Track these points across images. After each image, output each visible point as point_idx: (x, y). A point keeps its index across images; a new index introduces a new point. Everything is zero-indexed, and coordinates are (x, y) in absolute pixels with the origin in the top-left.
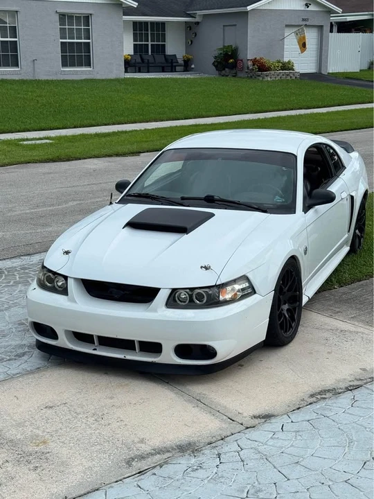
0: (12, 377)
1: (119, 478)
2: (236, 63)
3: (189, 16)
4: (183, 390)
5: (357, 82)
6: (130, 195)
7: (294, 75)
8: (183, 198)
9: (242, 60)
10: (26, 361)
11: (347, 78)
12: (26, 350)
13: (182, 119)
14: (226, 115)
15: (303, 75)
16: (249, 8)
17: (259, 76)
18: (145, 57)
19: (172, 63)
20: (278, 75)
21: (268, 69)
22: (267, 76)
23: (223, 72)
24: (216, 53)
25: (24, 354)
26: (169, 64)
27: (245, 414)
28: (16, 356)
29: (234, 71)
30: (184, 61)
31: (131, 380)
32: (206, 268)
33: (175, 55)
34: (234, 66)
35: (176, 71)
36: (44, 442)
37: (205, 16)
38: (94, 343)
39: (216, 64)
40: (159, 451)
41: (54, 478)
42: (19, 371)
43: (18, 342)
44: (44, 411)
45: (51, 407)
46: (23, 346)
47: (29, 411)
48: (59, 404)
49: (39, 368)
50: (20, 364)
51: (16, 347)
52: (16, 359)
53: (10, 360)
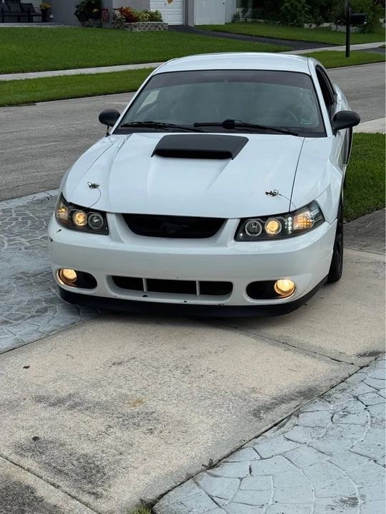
0: (48, 336)
1: (258, 433)
2: (101, 14)
4: (260, 334)
5: (226, 34)
6: (126, 125)
7: (162, 26)
8: (196, 125)
9: (107, 10)
10: (54, 318)
11: (215, 31)
12: (44, 305)
13: (61, 70)
14: (107, 66)
15: (172, 28)
17: (127, 27)
19: (29, 12)
20: (147, 26)
21: (136, 19)
22: (135, 27)
23: (87, 23)
25: (45, 310)
26: (26, 14)
27: (348, 353)
28: (37, 312)
29: (99, 22)
30: (42, 10)
31: (192, 328)
32: (273, 194)
33: (31, 4)
34: (98, 16)
35: (32, 22)
36: (140, 402)
38: (143, 290)
39: (79, 13)
40: (282, 400)
41: (181, 440)
42: (52, 328)
43: (29, 298)
44: (114, 368)
45: (120, 363)
46: (38, 301)
47: (96, 370)
48: (126, 359)
49: (74, 323)
50: (47, 320)
51: (30, 302)
52: (39, 316)
53: (33, 317)
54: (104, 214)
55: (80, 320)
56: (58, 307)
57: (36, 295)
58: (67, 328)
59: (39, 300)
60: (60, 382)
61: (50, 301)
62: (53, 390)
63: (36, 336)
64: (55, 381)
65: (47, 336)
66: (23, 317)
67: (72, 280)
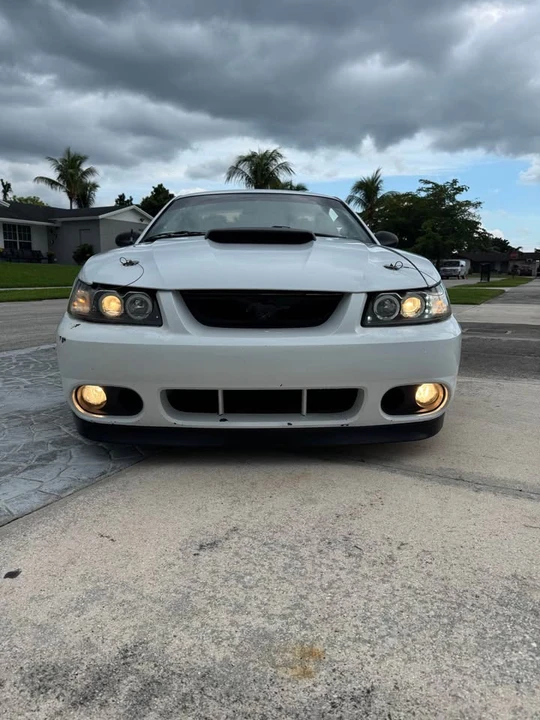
3: (49, 221)
10: (68, 467)
12: (51, 448)
16: (101, 217)
18: (15, 251)
19: (38, 256)
24: (75, 249)
25: (53, 456)
26: (36, 257)
28: (40, 459)
30: (48, 255)
33: (40, 251)
35: (42, 263)
36: (312, 654)
37: (63, 222)
38: (219, 411)
42: (67, 484)
43: (26, 441)
44: (205, 556)
45: (213, 545)
46: (41, 444)
47: (171, 565)
48: (221, 533)
49: (103, 473)
50: (58, 471)
51: (26, 447)
52: (43, 465)
53: (31, 467)
54: (152, 293)
55: (114, 468)
56: (74, 451)
57: (38, 435)
58: (92, 483)
59: (43, 442)
60: (94, 611)
61: (62, 443)
62: (78, 638)
63: (36, 501)
64: (80, 607)
65: (57, 499)
66: (14, 470)
67: (98, 405)
